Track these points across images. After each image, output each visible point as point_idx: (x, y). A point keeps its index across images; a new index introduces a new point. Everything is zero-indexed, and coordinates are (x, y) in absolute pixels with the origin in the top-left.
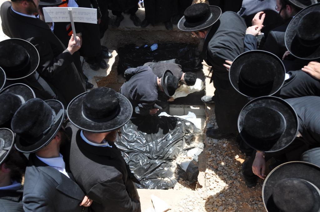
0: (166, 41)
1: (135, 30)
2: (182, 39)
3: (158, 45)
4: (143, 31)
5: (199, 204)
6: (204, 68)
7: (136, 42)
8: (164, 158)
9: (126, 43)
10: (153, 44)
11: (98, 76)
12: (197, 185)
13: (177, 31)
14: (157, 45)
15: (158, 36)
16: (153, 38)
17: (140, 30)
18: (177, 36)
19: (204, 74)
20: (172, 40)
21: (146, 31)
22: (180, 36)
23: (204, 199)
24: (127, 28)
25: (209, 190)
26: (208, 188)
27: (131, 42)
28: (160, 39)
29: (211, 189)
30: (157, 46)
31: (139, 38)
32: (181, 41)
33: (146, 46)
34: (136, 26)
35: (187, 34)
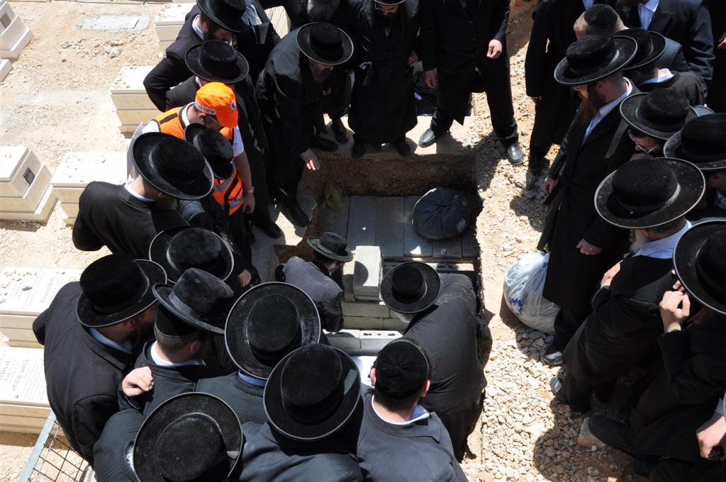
0: (406, 179)
2: (435, 176)
6: (478, 233)
13: (426, 161)
15: (391, 169)
18: (427, 170)
20: (416, 177)
21: (368, 160)
22: (433, 170)
28: (394, 175)
31: (355, 172)
32: (434, 179)
35: (445, 168)
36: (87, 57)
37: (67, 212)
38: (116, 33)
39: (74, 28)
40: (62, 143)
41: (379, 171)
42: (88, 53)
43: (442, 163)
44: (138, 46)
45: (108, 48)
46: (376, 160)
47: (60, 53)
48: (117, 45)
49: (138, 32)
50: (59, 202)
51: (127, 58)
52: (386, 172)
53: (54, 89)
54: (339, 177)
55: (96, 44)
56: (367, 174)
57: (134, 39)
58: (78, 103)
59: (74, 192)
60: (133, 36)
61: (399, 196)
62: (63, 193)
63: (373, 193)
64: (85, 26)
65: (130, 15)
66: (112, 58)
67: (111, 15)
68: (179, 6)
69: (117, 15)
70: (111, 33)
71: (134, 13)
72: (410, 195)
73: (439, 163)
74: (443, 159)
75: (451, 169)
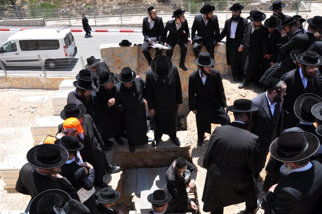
0: (161, 159)
2: (174, 157)
4: (142, 152)
7: (136, 161)
9: (128, 162)
13: (169, 151)
15: (154, 155)
17: (139, 152)
18: (170, 155)
20: (165, 158)
21: (144, 152)
28: (156, 158)
31: (139, 158)
35: (178, 153)
36: (21, 113)
37: (5, 182)
38: (34, 103)
39: (16, 101)
40: (6, 151)
41: (149, 157)
42: (21, 112)
43: (176, 151)
44: (43, 108)
45: (30, 109)
46: (148, 152)
47: (9, 112)
48: (34, 108)
49: (44, 103)
50: (2, 178)
51: (38, 113)
52: (152, 157)
53: (5, 127)
54: (132, 160)
55: (25, 108)
56: (144, 158)
57: (42, 105)
58: (15, 133)
59: (10, 173)
60: (41, 104)
61: (158, 167)
62: (4, 174)
63: (146, 166)
64: (21, 101)
65: (40, 96)
66: (32, 113)
67: (32, 96)
68: (62, 91)
69: (35, 96)
70: (32, 103)
71: (42, 95)
72: (163, 166)
73: (175, 151)
74: (177, 149)
75: (180, 154)
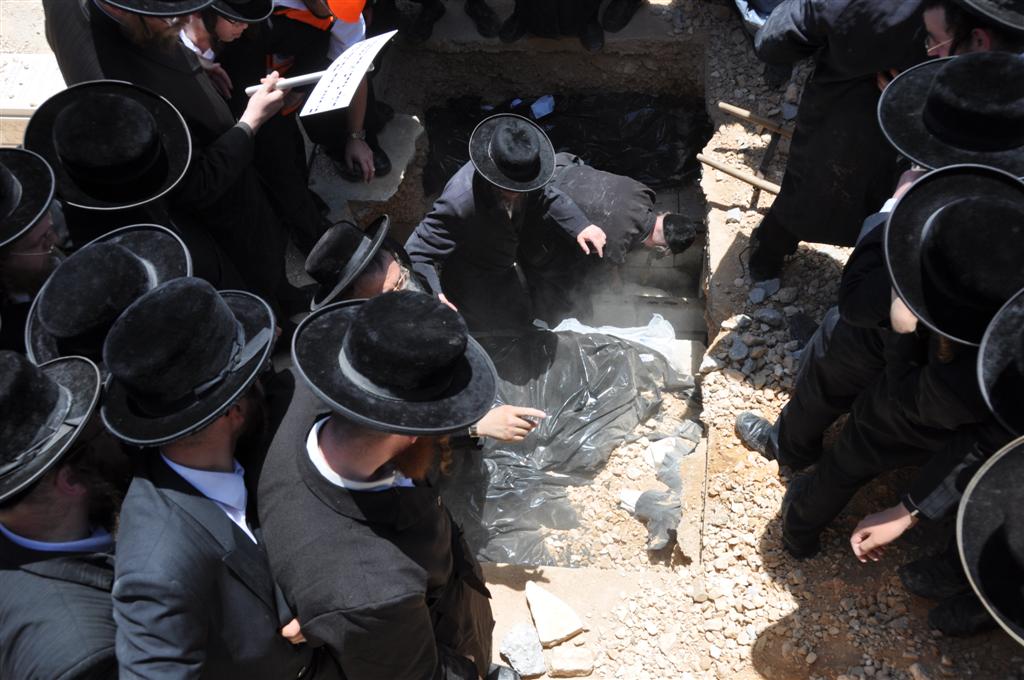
0: (583, 86)
1: (480, 51)
2: (633, 80)
3: (558, 98)
4: (506, 52)
5: (679, 615)
6: (703, 176)
7: (483, 90)
8: (569, 469)
9: (453, 92)
10: (537, 98)
11: (360, 199)
12: (673, 555)
13: (617, 53)
14: (552, 98)
15: (555, 69)
16: (539, 75)
17: (497, 51)
18: (619, 70)
19: (705, 195)
20: (601, 83)
21: (516, 53)
22: (629, 68)
23: (695, 602)
24: (456, 44)
25: (714, 573)
26: (710, 566)
27: (467, 89)
28: (561, 80)
29: (718, 571)
30: (553, 104)
31: (494, 75)
32: (631, 86)
33: (517, 102)
34: (485, 35)
35: (650, 64)
43: (645, 54)
73: (640, 55)
74: (647, 47)
75: (660, 69)
